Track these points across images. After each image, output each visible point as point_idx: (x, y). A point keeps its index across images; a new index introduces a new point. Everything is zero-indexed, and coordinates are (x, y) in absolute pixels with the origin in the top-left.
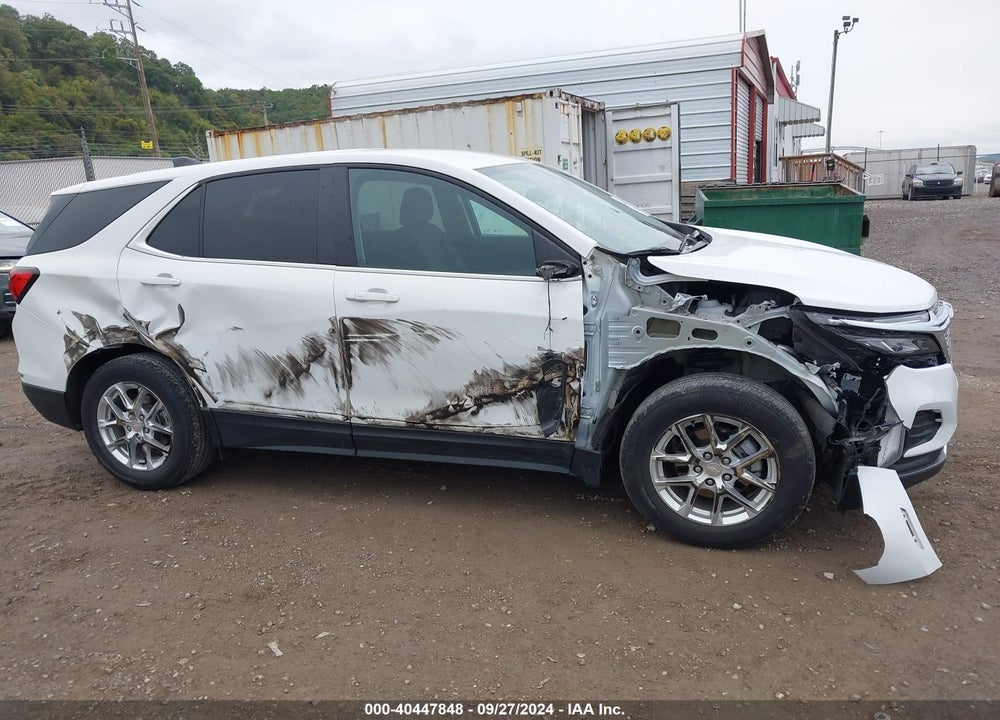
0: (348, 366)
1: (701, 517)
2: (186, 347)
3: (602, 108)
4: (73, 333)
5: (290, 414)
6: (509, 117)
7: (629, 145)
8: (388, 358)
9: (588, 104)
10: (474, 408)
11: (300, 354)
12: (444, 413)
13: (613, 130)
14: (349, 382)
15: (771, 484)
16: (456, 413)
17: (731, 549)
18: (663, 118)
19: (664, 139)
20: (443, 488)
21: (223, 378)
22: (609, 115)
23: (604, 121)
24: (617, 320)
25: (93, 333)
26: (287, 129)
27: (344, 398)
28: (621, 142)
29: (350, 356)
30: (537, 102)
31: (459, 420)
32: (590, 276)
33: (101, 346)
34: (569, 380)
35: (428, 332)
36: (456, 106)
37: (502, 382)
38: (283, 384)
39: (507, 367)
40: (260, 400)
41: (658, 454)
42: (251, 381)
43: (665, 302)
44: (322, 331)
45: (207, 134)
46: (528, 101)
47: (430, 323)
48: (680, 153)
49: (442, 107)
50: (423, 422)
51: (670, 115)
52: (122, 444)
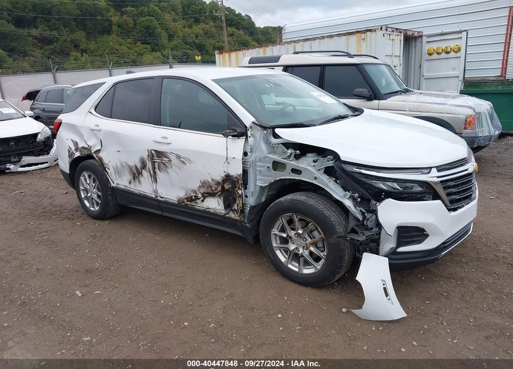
0: (155, 173)
1: (293, 267)
2: (103, 158)
3: (420, 35)
4: (70, 148)
5: (137, 192)
6: (358, 42)
7: (435, 56)
8: (168, 170)
9: (410, 33)
10: (202, 198)
11: (139, 166)
12: (190, 199)
13: (426, 47)
14: (155, 180)
15: (324, 255)
16: (195, 200)
17: (308, 286)
18: (457, 40)
19: (456, 52)
20: (207, 235)
21: (115, 173)
22: (425, 39)
23: (421, 42)
24: (260, 161)
25: (77, 149)
26: (250, 50)
27: (155, 188)
28: (430, 54)
29: (155, 168)
30: (373, 34)
31: (196, 203)
32: (250, 137)
33: (79, 155)
34: (237, 189)
35: (182, 159)
36: (331, 37)
37: (211, 187)
38: (134, 178)
39: (213, 180)
40: (127, 184)
41: (275, 231)
42: (124, 175)
43: (284, 153)
44: (145, 155)
45: (216, 53)
46: (369, 33)
47: (182, 155)
48: (465, 60)
49: (323, 37)
50: (183, 202)
51: (461, 38)
52: (87, 198)
